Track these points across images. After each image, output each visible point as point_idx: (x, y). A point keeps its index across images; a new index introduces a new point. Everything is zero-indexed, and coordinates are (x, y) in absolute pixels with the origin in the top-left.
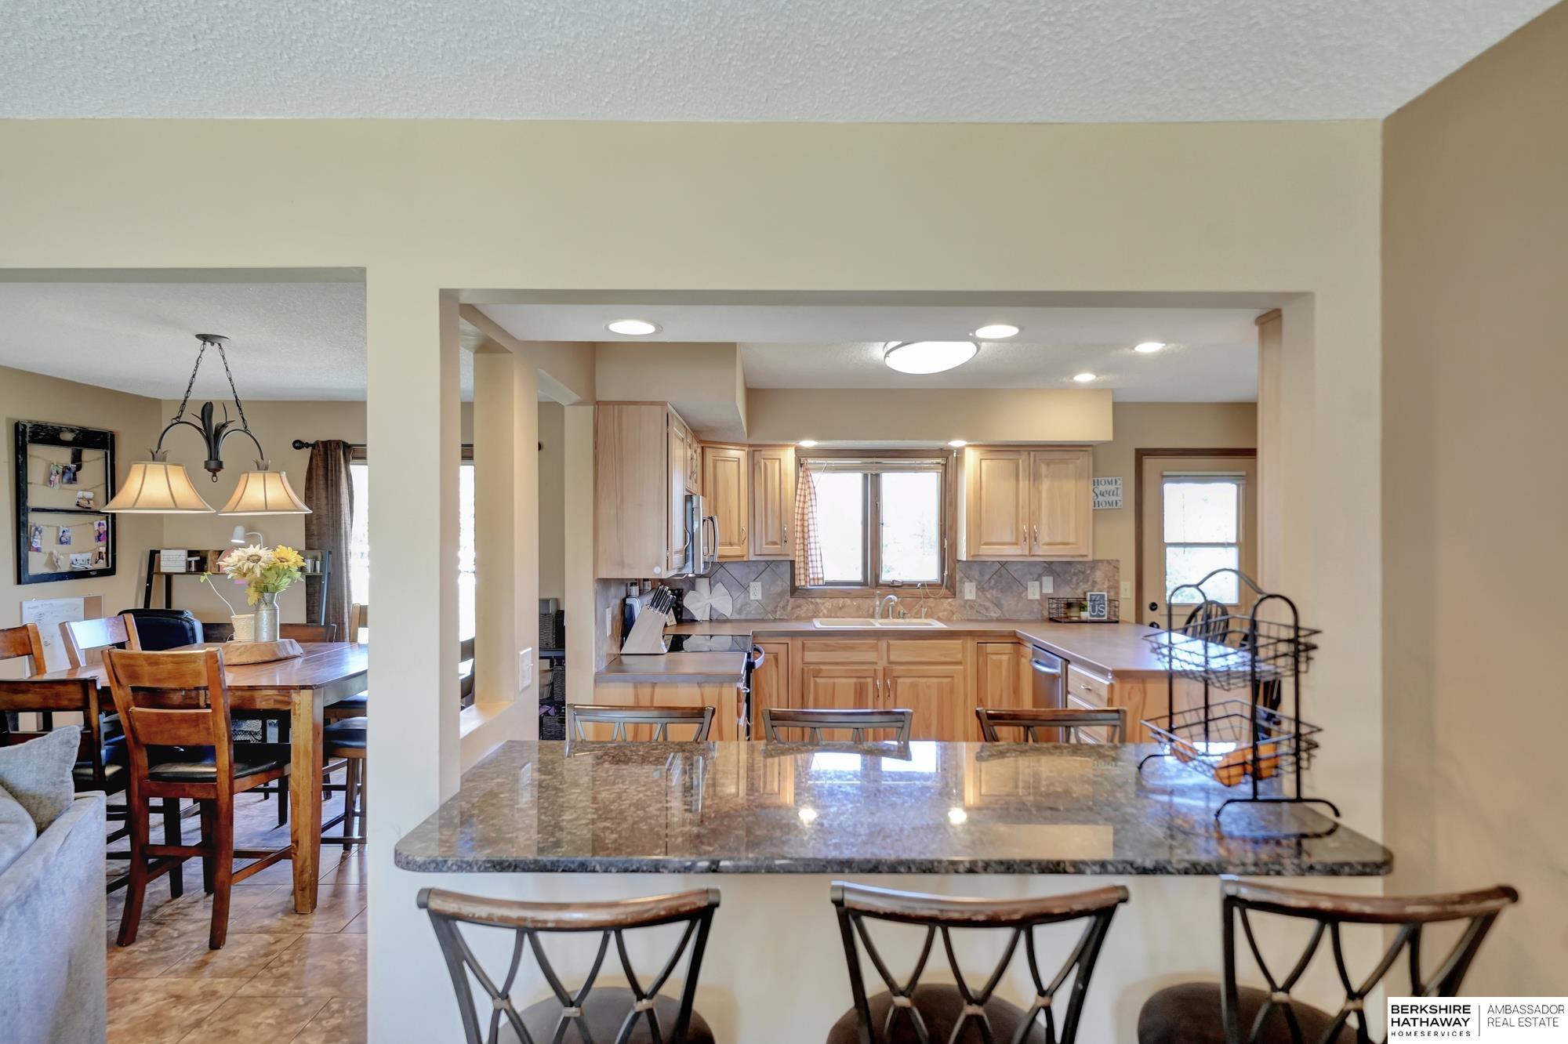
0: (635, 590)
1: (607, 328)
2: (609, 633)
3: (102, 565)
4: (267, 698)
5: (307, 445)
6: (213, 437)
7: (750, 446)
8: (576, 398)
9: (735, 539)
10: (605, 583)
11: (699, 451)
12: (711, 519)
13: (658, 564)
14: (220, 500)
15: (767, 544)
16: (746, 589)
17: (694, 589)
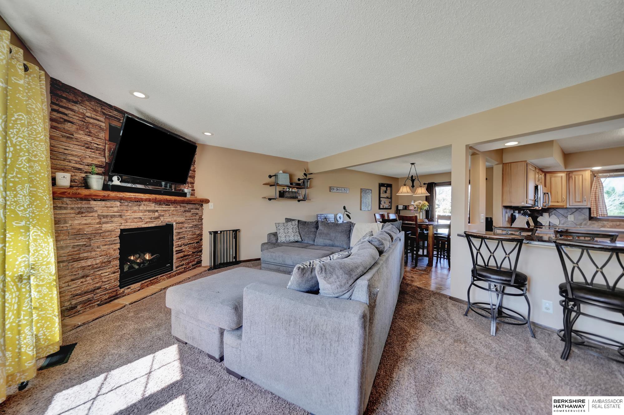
0: (517, 212)
1: (504, 145)
2: (507, 220)
3: (389, 207)
4: (424, 226)
5: (426, 184)
6: (413, 181)
7: (567, 172)
8: (497, 163)
9: (560, 200)
10: (506, 207)
11: (544, 175)
12: (548, 193)
13: (523, 202)
14: (414, 192)
15: (575, 202)
16: (566, 217)
17: (542, 215)
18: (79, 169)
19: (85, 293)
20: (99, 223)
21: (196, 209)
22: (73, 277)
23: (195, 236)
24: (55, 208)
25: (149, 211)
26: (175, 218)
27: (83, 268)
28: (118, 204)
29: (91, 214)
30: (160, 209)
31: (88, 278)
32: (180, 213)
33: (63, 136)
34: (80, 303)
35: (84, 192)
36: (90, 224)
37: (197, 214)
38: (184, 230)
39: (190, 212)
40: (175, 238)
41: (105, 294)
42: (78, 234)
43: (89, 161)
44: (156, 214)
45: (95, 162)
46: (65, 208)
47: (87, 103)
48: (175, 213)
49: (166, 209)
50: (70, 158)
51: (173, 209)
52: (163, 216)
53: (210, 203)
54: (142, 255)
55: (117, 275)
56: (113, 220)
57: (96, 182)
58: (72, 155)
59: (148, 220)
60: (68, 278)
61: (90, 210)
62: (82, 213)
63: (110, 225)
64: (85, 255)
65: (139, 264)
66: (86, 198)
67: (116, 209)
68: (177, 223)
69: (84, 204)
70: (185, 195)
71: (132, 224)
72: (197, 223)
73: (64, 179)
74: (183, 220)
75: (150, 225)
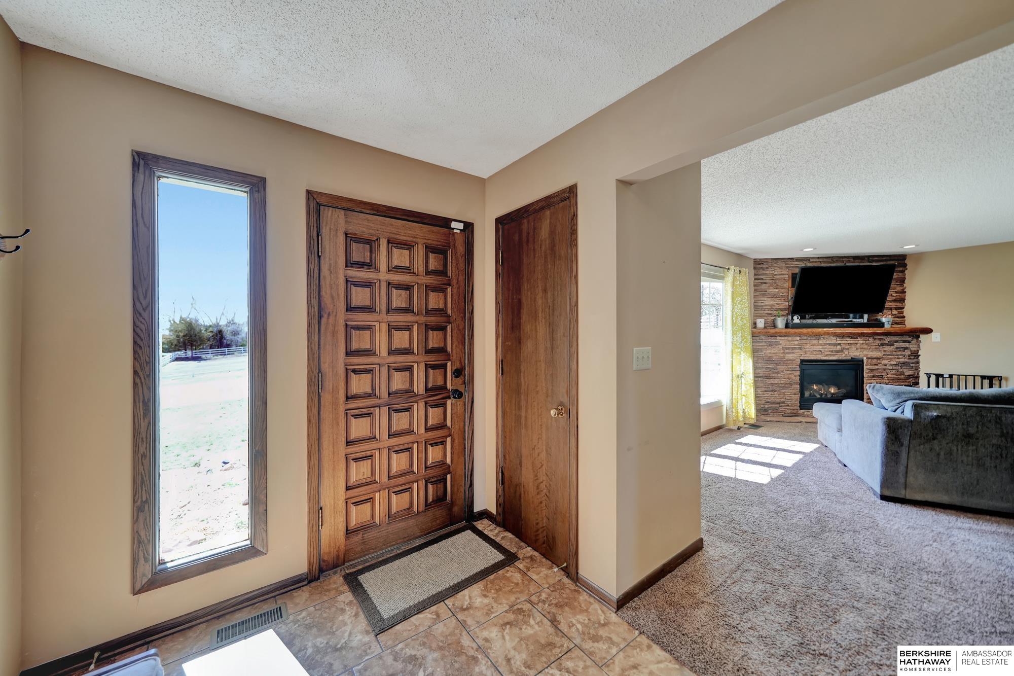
18: (770, 314)
19: (774, 403)
20: (783, 353)
21: (904, 342)
22: (766, 389)
23: (902, 377)
24: (753, 342)
25: (829, 344)
26: (865, 352)
27: (772, 384)
28: (798, 338)
29: (777, 347)
30: (843, 342)
31: (776, 393)
32: (874, 347)
33: (760, 294)
34: (771, 409)
35: (772, 331)
36: (777, 353)
37: (906, 348)
38: (880, 367)
39: (893, 345)
40: (865, 375)
41: (788, 409)
42: (769, 360)
43: (777, 307)
44: (839, 347)
45: (781, 307)
46: (762, 342)
47: (775, 265)
48: (866, 347)
49: (852, 342)
50: (765, 307)
51: (862, 342)
52: (848, 349)
53: (933, 334)
54: (826, 386)
55: (798, 396)
56: (794, 351)
57: (781, 323)
58: (766, 305)
59: (828, 353)
60: (763, 389)
61: (777, 343)
62: (772, 345)
63: (791, 355)
64: (774, 375)
65: (821, 395)
66: (774, 335)
67: (796, 343)
68: (868, 358)
69: (772, 339)
70: (881, 325)
71: (811, 356)
72: (908, 361)
73: (761, 323)
74: (879, 354)
75: (831, 358)
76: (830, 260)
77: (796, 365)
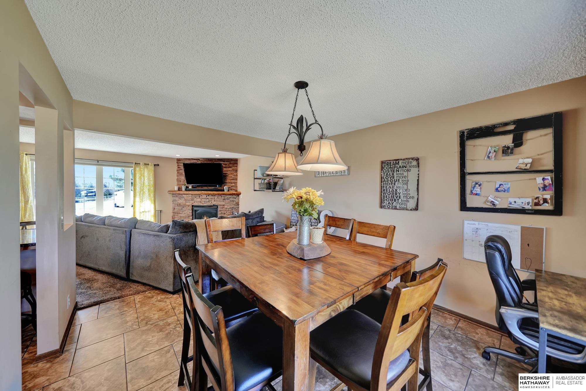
20: (185, 202)
21: (233, 198)
25: (204, 199)
26: (218, 203)
28: (191, 195)
29: (183, 199)
32: (222, 200)
36: (183, 202)
37: (234, 201)
38: (224, 209)
39: (229, 200)
40: (219, 213)
42: (180, 205)
44: (208, 200)
46: (177, 197)
48: (218, 200)
49: (212, 198)
51: (216, 198)
52: (211, 201)
56: (190, 201)
57: (183, 188)
59: (203, 202)
62: (180, 198)
63: (189, 203)
67: (191, 197)
68: (220, 205)
69: (181, 196)
70: (224, 190)
71: (197, 203)
73: (176, 188)
74: (224, 203)
75: (204, 205)
76: (207, 160)
77: (190, 208)
